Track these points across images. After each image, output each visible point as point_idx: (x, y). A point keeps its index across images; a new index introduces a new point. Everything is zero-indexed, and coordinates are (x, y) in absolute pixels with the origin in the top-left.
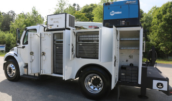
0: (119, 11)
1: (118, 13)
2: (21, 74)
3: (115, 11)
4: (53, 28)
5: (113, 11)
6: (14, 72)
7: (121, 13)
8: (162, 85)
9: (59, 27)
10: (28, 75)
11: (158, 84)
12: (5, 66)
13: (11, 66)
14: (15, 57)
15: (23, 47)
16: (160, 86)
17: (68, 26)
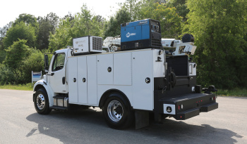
0: (134, 33)
1: (133, 34)
2: (50, 105)
5: (128, 33)
6: (44, 103)
8: (171, 108)
9: (84, 51)
10: (57, 106)
11: (168, 108)
12: (35, 96)
13: (40, 96)
14: (44, 85)
15: (52, 74)
16: (169, 110)
17: (92, 50)
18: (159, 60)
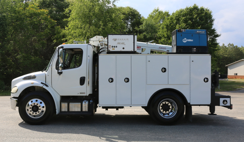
0: (191, 39)
3: (187, 39)
4: (116, 50)
5: (185, 39)
7: (192, 40)
9: (125, 50)
11: (224, 101)
14: (45, 87)
15: (61, 73)
16: (225, 103)
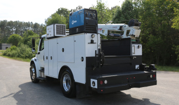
2: (37, 76)
5: (73, 21)
6: (34, 74)
10: (41, 77)
12: (31, 69)
13: (33, 69)
15: (39, 53)
17: (56, 35)
18: (92, 42)
